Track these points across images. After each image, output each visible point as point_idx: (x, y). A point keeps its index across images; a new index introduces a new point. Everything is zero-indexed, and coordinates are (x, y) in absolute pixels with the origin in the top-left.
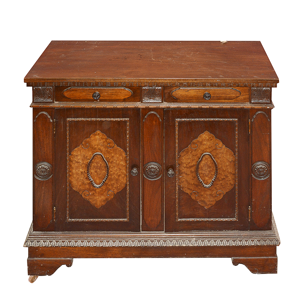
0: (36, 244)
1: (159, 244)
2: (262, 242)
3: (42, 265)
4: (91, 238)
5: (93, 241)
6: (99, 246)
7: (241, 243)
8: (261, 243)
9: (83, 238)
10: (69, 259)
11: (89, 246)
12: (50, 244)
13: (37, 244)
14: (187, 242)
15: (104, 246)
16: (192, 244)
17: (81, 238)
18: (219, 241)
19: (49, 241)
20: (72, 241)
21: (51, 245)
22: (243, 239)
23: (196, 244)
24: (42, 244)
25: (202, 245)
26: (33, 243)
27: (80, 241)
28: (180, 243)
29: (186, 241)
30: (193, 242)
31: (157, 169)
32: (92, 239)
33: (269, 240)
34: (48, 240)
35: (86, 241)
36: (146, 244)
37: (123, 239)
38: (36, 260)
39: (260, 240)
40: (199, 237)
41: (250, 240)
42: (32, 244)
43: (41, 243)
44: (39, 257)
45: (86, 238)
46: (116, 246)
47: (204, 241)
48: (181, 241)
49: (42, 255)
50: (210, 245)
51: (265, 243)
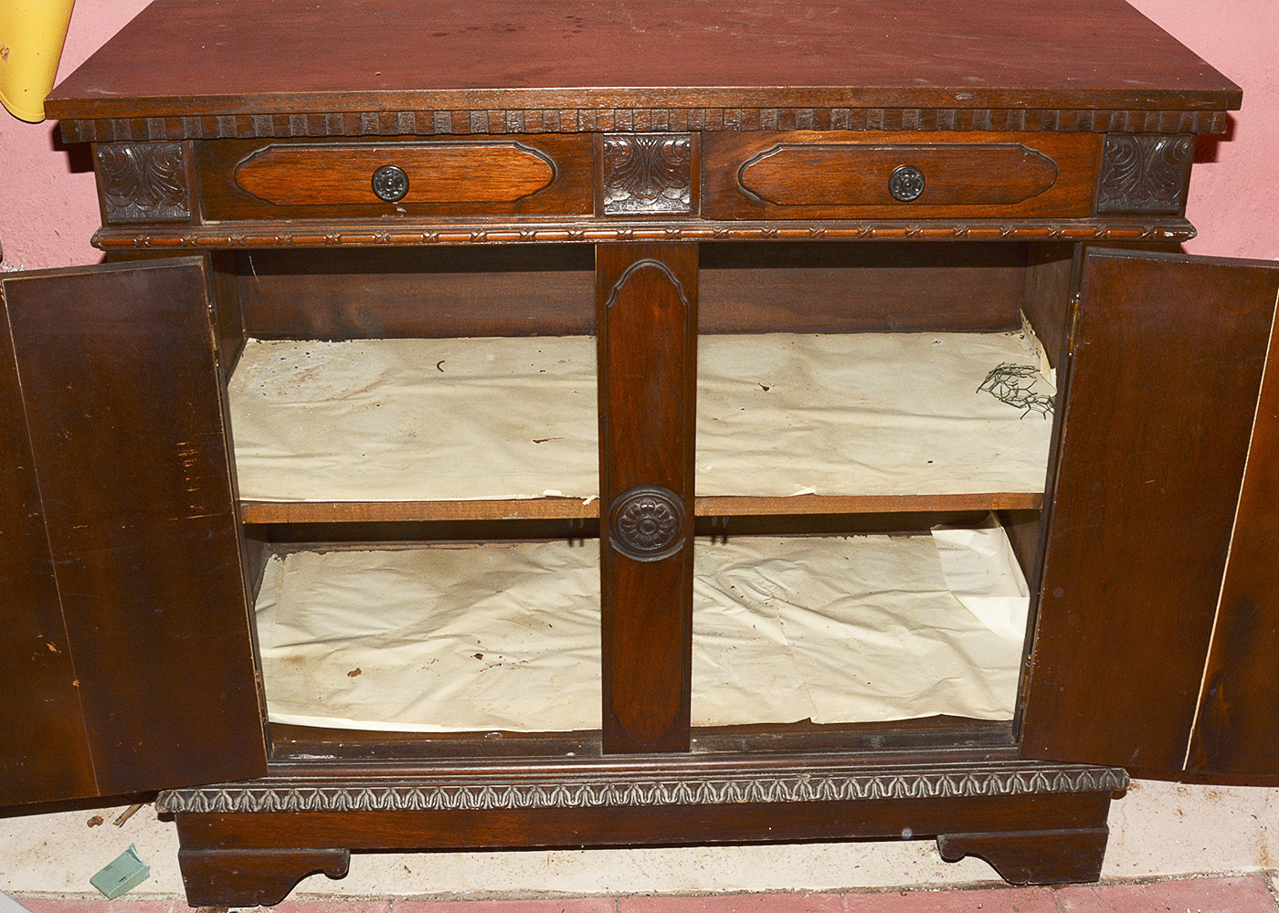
0: (203, 805)
1: (674, 795)
2: (1062, 780)
3: (236, 872)
4: (409, 780)
5: (418, 792)
6: (443, 808)
7: (984, 787)
8: (1059, 785)
9: (380, 780)
10: (332, 850)
11: (403, 809)
12: (254, 803)
13: (206, 804)
14: (778, 788)
15: (461, 807)
16: (798, 794)
17: (371, 780)
18: (901, 780)
19: (249, 794)
20: (340, 792)
21: (260, 807)
22: (994, 771)
23: (815, 794)
24: (227, 804)
25: (836, 797)
26: (192, 799)
27: (370, 792)
28: (754, 793)
29: (776, 783)
30: (802, 787)
31: (666, 516)
32: (413, 782)
33: (1090, 772)
34: (248, 790)
35: (394, 792)
36: (621, 799)
37: (534, 781)
38: (212, 857)
39: (1054, 775)
40: (824, 770)
41: (1018, 776)
42: (186, 805)
43: (223, 798)
44: (221, 848)
45: (391, 780)
46: (509, 807)
47: (842, 782)
48: (757, 784)
49: (233, 841)
50: (865, 795)
51: (1075, 785)
